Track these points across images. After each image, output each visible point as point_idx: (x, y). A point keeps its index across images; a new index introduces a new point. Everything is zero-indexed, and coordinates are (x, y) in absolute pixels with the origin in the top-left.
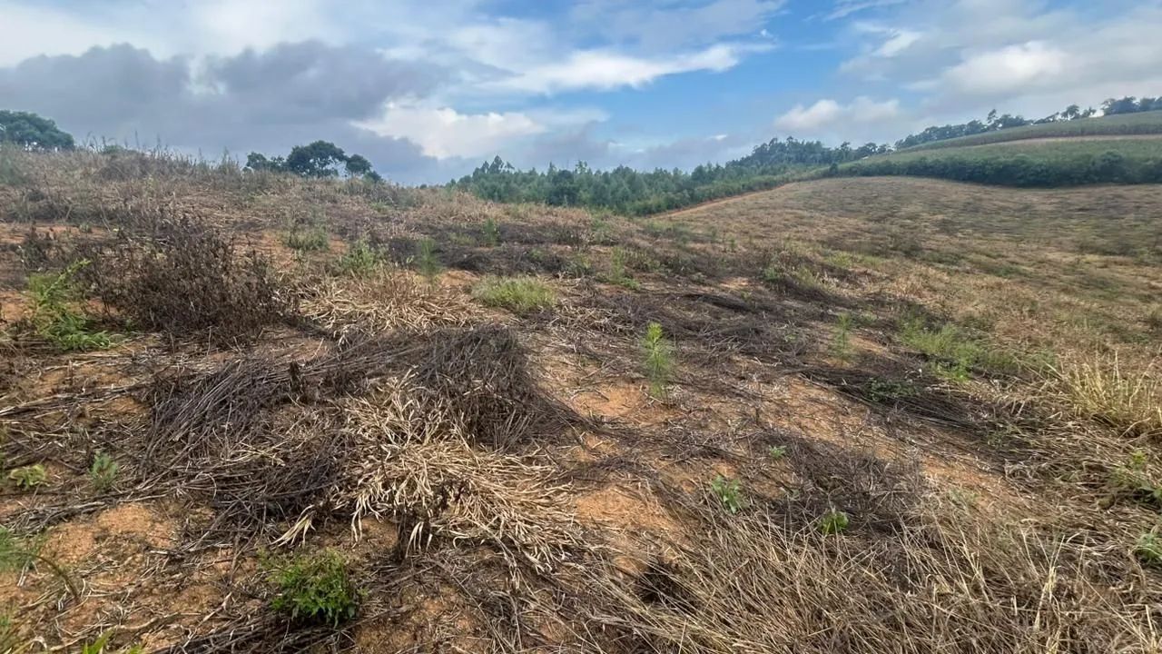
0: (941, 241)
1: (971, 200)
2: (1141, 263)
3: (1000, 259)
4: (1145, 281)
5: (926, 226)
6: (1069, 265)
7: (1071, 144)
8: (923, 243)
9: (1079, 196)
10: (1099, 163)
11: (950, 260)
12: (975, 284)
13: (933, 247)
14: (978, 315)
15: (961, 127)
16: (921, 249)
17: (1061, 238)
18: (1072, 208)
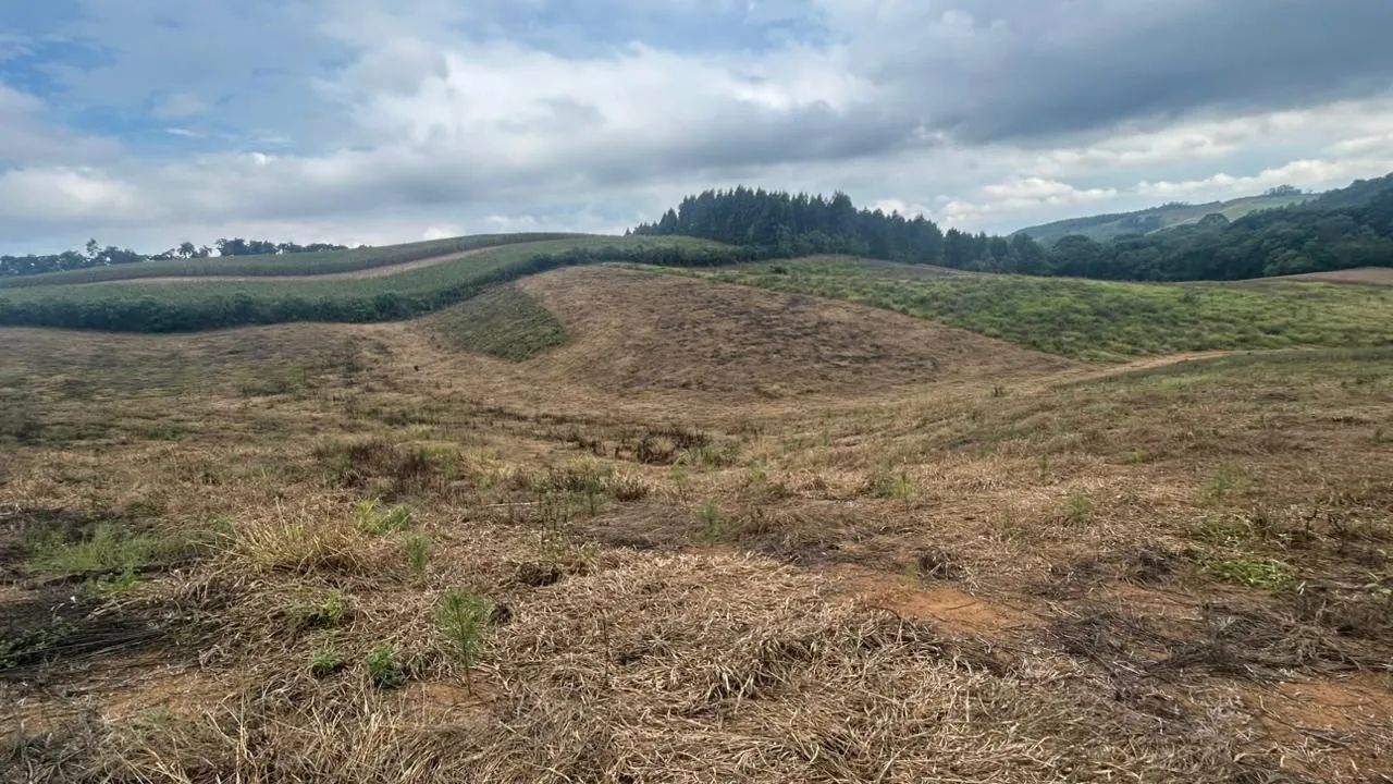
0: (70, 410)
1: (100, 353)
2: (300, 398)
3: (160, 419)
4: (307, 414)
5: (41, 393)
6: (237, 412)
7: (198, 284)
8: (42, 418)
9: (225, 338)
10: (233, 306)
11: (96, 433)
12: (135, 459)
13: (61, 420)
14: (143, 499)
15: (53, 259)
16: (42, 426)
17: (222, 384)
18: (222, 352)
